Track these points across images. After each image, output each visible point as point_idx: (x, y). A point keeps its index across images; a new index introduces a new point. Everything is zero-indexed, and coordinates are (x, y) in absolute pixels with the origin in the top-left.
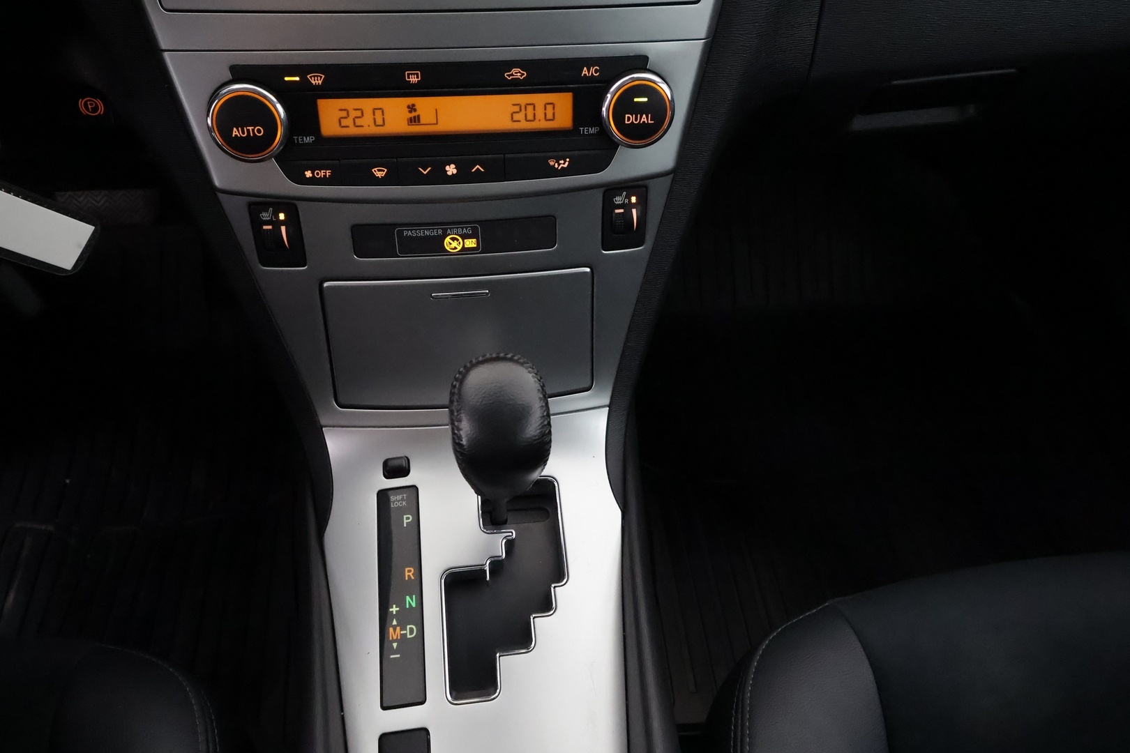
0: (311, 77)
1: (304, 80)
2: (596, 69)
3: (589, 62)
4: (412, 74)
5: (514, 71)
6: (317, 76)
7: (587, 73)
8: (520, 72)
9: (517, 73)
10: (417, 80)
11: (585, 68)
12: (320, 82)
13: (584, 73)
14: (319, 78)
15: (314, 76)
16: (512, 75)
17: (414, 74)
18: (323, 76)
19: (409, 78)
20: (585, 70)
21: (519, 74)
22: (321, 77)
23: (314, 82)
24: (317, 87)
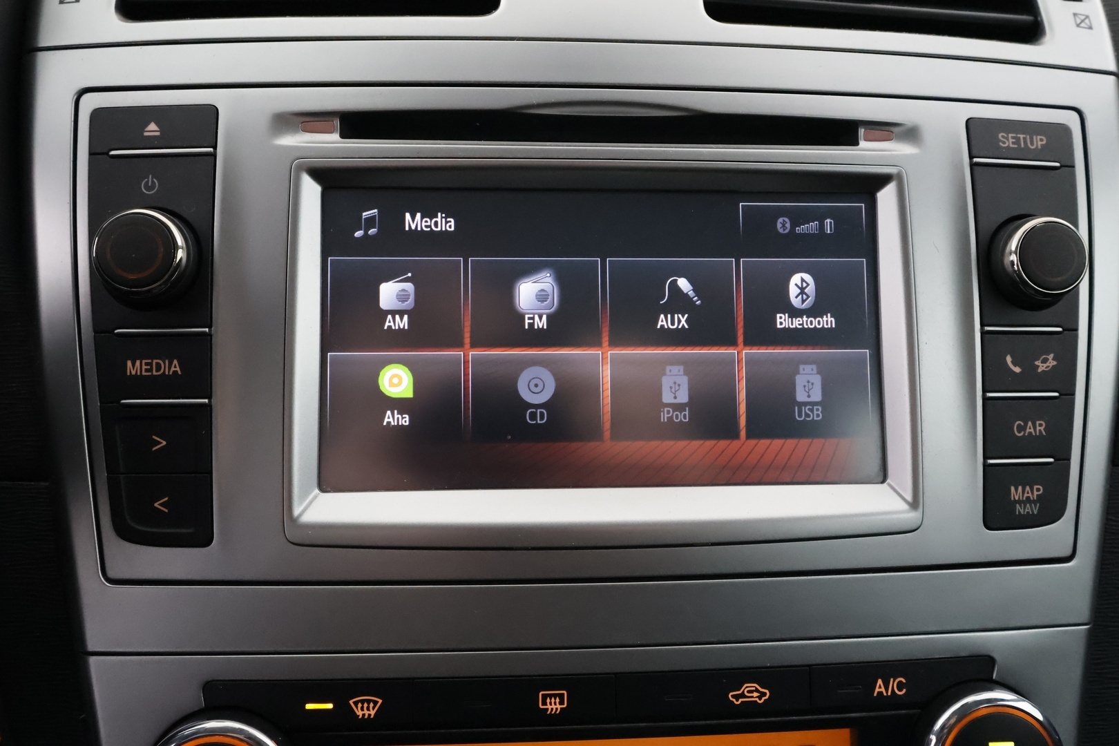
0: (356, 703)
1: (343, 710)
2: (900, 682)
3: (886, 669)
4: (551, 696)
5: (747, 687)
6: (369, 701)
7: (883, 689)
8: (757, 690)
9: (753, 693)
10: (559, 707)
11: (880, 682)
12: (373, 713)
13: (877, 690)
14: (372, 705)
15: (363, 702)
16: (743, 695)
17: (555, 696)
18: (380, 701)
19: (544, 703)
20: (879, 687)
21: (755, 694)
22: (375, 703)
23: (360, 713)
24: (366, 722)
